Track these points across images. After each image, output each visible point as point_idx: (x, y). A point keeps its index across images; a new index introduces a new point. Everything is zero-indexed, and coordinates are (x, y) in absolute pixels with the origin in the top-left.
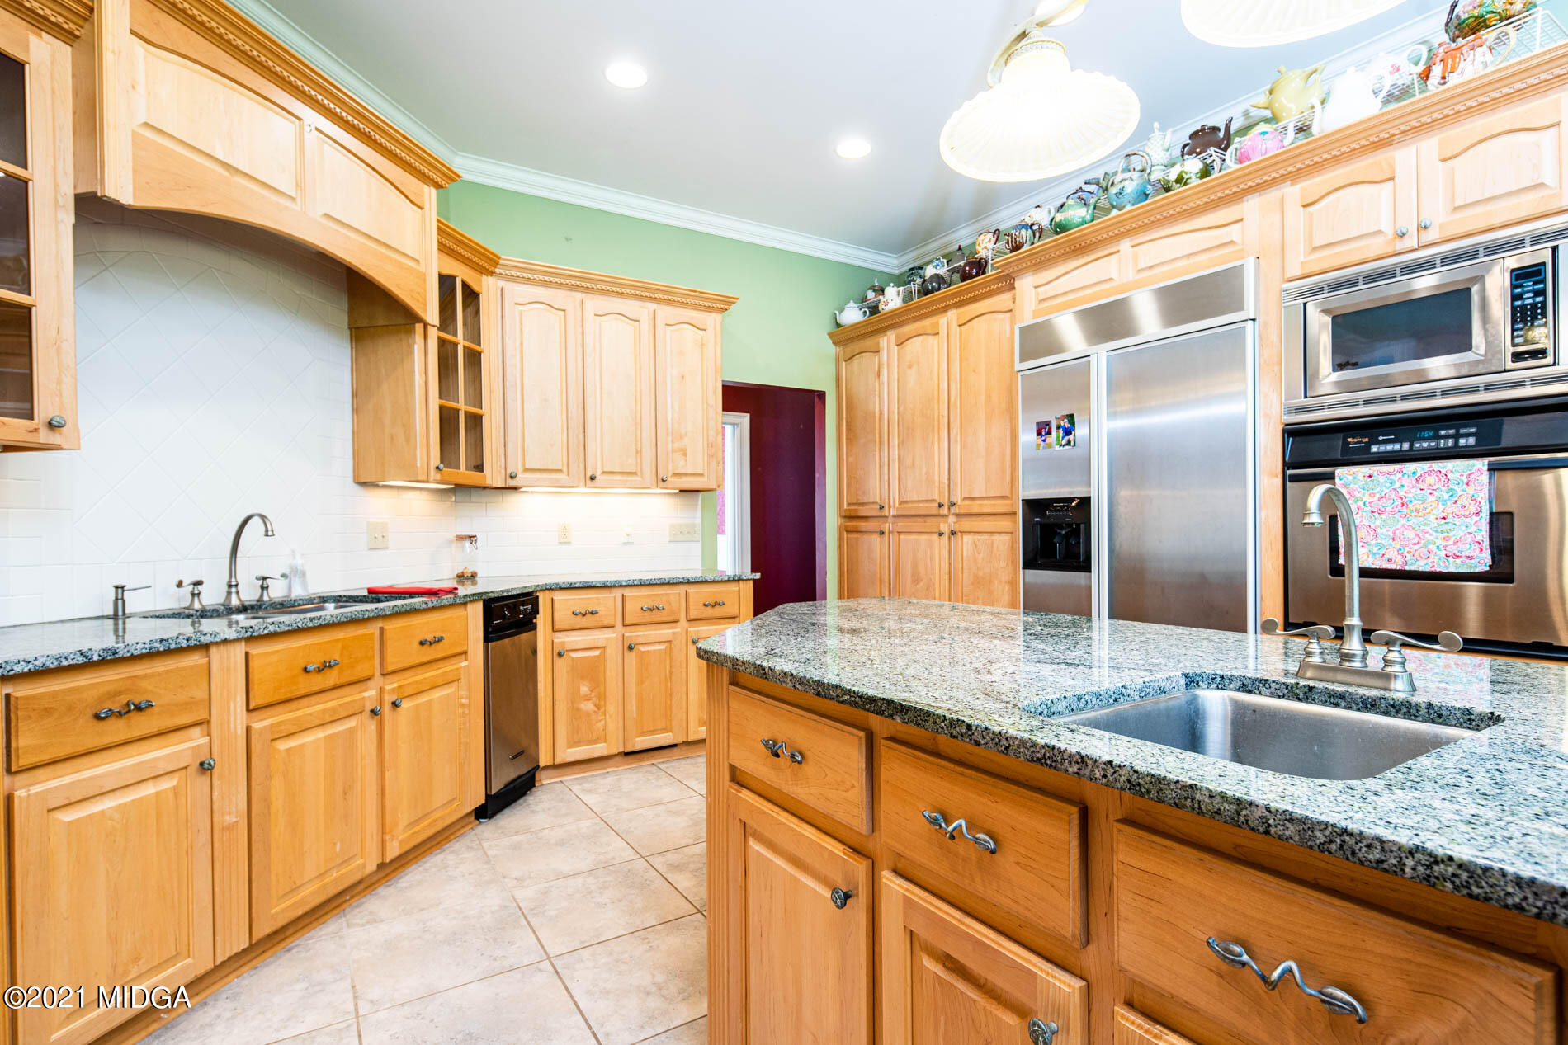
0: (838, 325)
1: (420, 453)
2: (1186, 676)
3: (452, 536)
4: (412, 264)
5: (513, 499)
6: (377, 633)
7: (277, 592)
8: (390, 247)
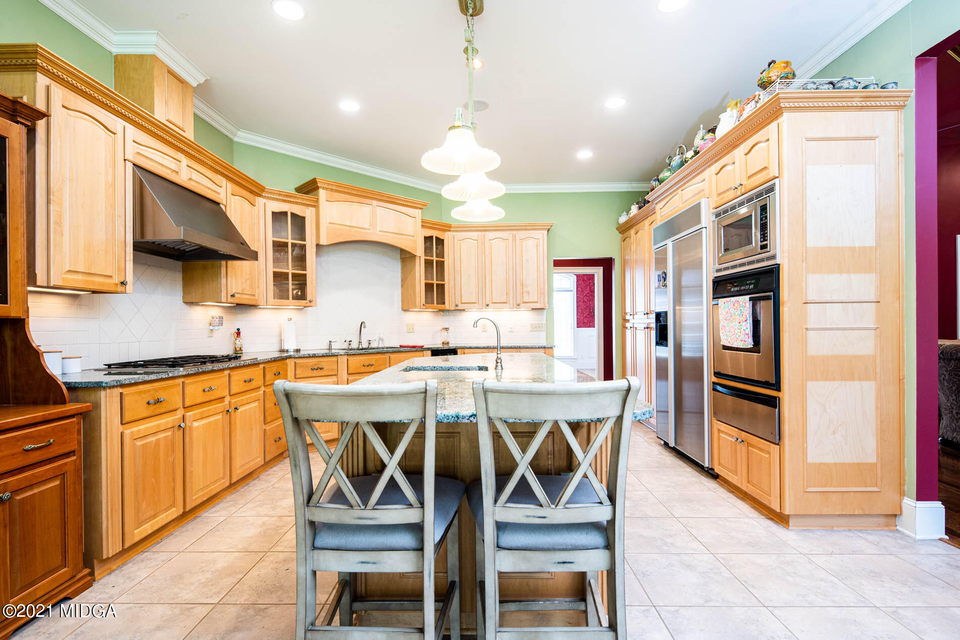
0: (619, 224)
1: (418, 299)
2: (479, 367)
3: (441, 328)
4: (412, 238)
5: (463, 313)
6: (388, 357)
7: (374, 345)
8: (402, 234)
